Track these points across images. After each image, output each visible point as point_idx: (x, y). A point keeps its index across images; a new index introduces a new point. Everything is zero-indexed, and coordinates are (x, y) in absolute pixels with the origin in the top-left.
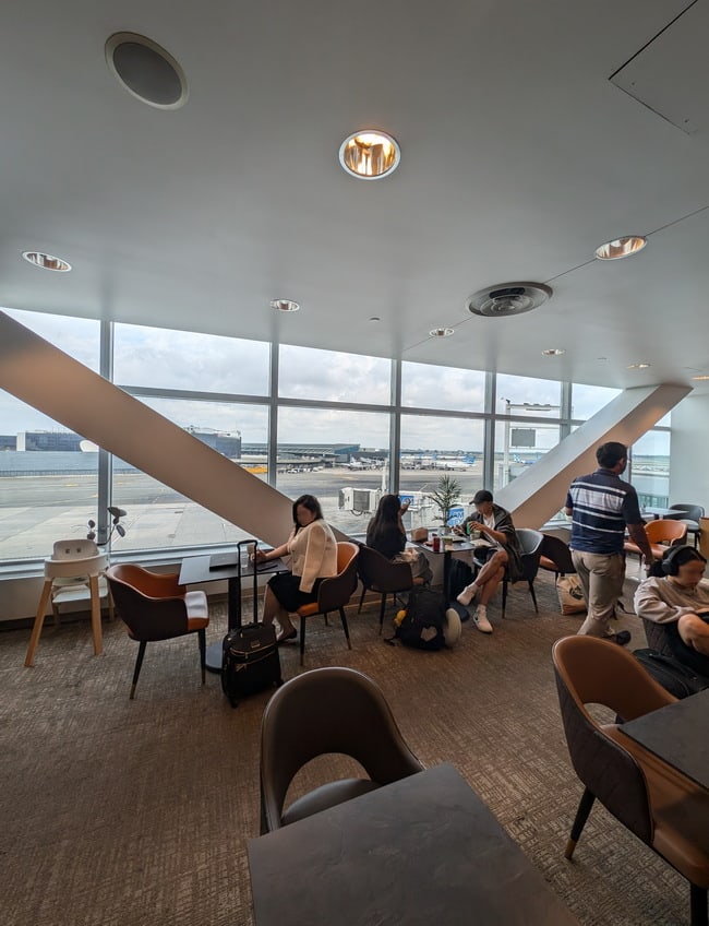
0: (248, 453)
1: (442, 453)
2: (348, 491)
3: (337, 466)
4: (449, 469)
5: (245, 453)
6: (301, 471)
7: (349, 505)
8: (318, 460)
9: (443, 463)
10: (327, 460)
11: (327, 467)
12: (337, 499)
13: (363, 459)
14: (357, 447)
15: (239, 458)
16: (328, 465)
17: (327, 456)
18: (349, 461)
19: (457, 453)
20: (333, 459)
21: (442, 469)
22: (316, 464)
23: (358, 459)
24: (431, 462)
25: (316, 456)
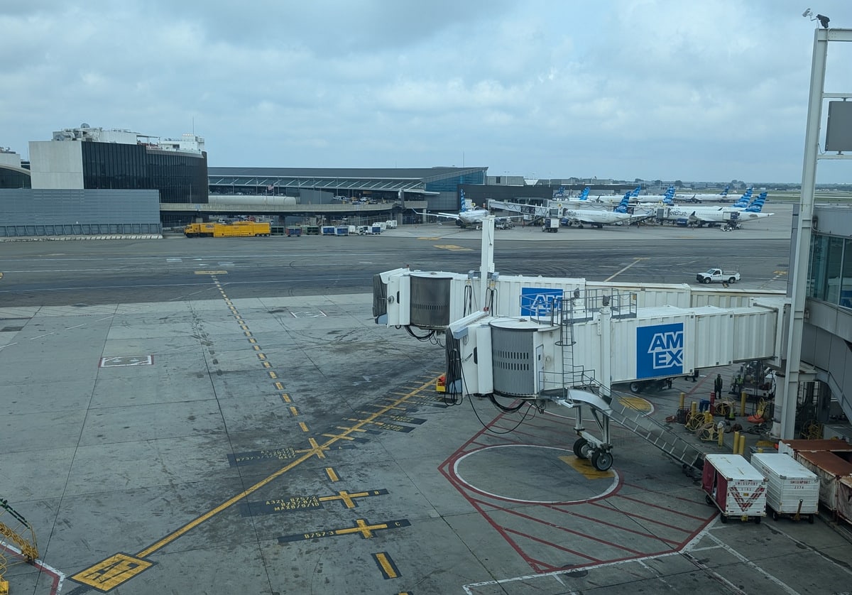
0: (223, 190)
1: (694, 187)
2: (397, 280)
3: (432, 220)
4: (701, 224)
5: (214, 190)
6: (344, 232)
7: (399, 313)
8: (386, 206)
9: (685, 211)
10: (410, 205)
11: (408, 222)
12: (368, 298)
13: (493, 203)
14: (480, 173)
15: (205, 201)
16: (411, 218)
17: (408, 196)
18: (458, 209)
19: (728, 188)
20: (423, 205)
21: (682, 224)
22: (383, 216)
23: (480, 204)
24: (659, 206)
25: (377, 196)
